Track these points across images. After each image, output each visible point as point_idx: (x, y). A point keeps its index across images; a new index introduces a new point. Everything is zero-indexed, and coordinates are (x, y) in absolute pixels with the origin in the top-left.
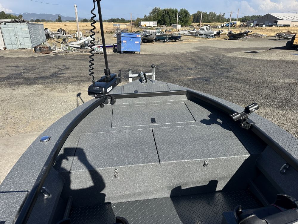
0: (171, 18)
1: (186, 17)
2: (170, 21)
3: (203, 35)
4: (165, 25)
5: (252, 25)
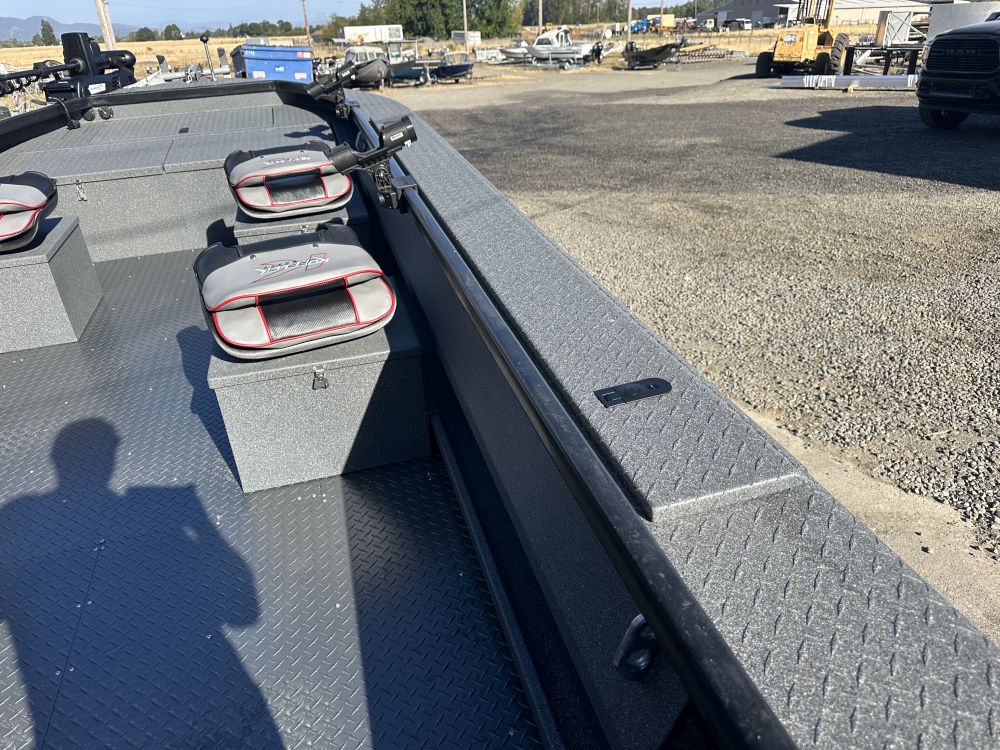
0: (448, 11)
1: (499, 6)
2: (446, 23)
3: (547, 59)
4: (431, 36)
5: (712, 25)
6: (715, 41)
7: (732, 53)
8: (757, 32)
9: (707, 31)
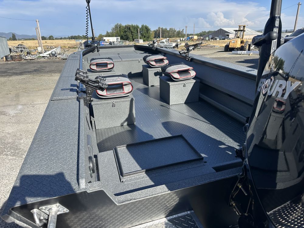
0: (133, 34)
1: (147, 32)
2: (133, 37)
4: (128, 40)
5: (208, 39)
6: (209, 43)
7: (215, 46)
8: (220, 41)
9: (207, 40)
